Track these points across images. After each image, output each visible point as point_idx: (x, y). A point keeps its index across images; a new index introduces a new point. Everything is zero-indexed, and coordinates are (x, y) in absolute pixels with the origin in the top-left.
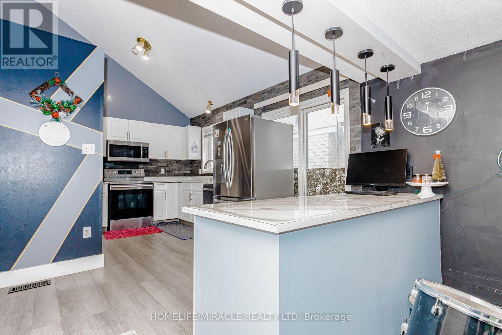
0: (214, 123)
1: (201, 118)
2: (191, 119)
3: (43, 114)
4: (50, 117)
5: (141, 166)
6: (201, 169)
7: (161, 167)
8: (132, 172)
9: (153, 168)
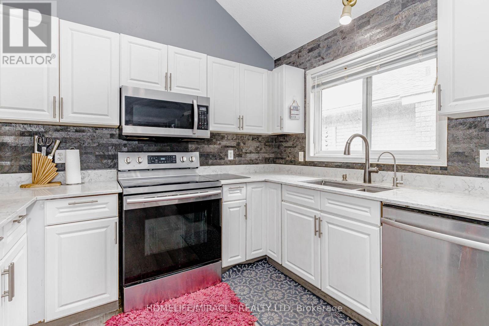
5: (191, 146)
6: (304, 152)
7: (228, 147)
8: (176, 158)
9: (214, 150)
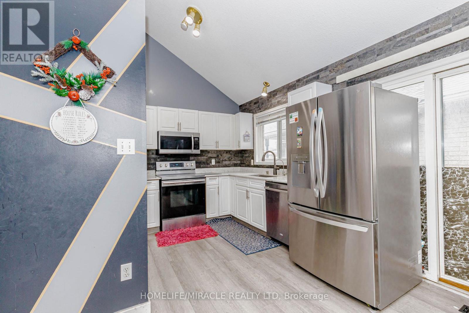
0: (269, 108)
1: (252, 104)
2: (241, 106)
3: (56, 95)
4: (67, 99)
5: (191, 158)
6: (254, 159)
7: (212, 157)
8: (183, 164)
9: (204, 159)
